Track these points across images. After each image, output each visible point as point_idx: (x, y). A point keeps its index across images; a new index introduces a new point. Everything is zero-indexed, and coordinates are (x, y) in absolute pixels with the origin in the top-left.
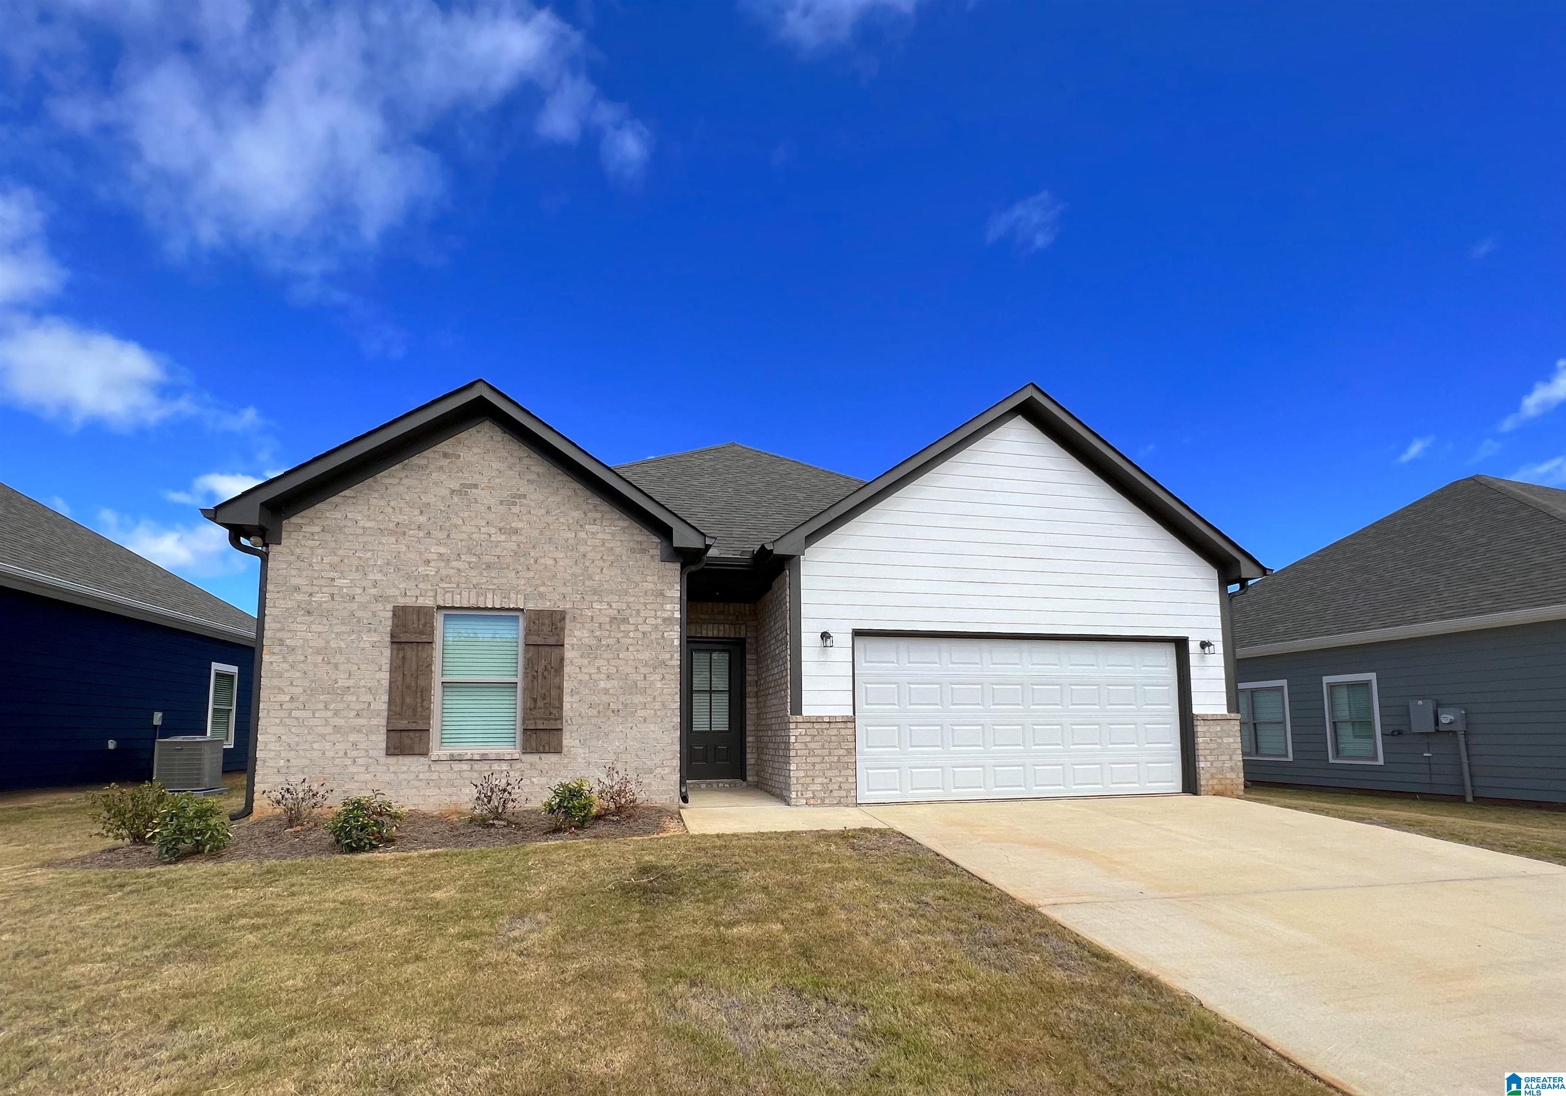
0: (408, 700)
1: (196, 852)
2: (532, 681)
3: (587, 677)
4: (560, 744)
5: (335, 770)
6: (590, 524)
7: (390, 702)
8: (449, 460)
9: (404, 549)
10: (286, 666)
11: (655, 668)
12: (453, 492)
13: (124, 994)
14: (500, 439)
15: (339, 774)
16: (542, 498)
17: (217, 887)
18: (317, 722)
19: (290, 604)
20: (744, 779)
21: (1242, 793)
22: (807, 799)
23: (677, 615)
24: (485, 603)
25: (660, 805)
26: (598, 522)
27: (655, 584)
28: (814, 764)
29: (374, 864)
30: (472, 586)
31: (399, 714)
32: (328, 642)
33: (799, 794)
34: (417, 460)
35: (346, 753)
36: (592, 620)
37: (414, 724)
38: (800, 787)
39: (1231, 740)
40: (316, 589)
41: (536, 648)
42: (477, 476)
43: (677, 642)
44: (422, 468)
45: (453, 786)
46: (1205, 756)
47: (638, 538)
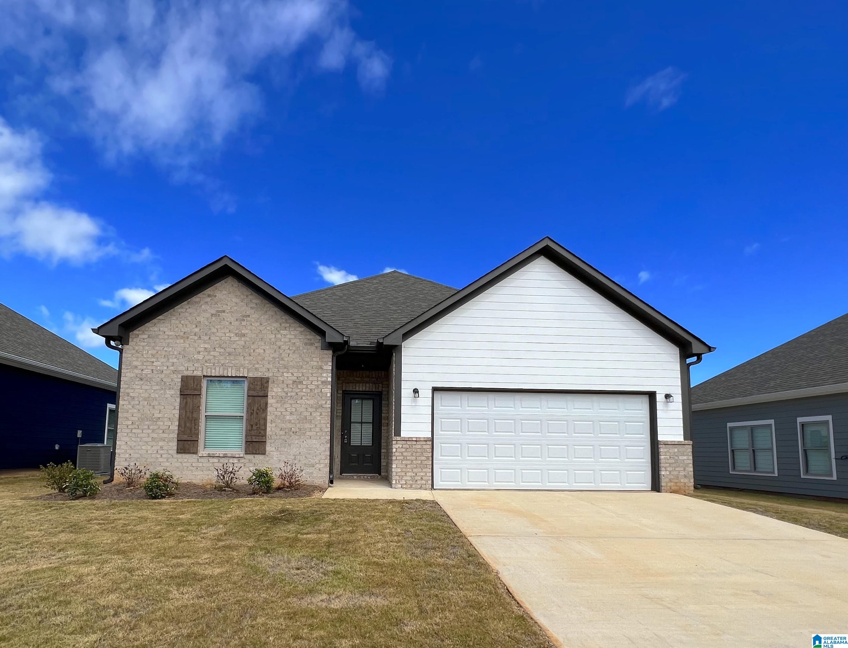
0: (188, 425)
1: (84, 496)
2: (251, 415)
3: (280, 413)
4: (265, 449)
5: (153, 460)
6: (283, 330)
7: (179, 426)
8: (211, 298)
9: (188, 346)
10: (130, 407)
11: (316, 409)
12: (212, 315)
14: (237, 286)
15: (154, 462)
16: (258, 317)
18: (144, 435)
19: (132, 375)
20: (380, 474)
21: (692, 493)
22: (402, 485)
23: (330, 379)
24: (228, 374)
25: (318, 485)
26: (288, 329)
27: (318, 362)
28: (406, 465)
30: (221, 365)
31: (183, 432)
32: (150, 395)
33: (397, 481)
34: (195, 299)
35: (157, 452)
36: (283, 382)
37: (190, 437)
38: (398, 478)
39: (685, 458)
40: (145, 367)
41: (253, 397)
42: (224, 306)
43: (329, 395)
44: (196, 303)
45: (209, 470)
46: (665, 468)
47: (308, 337)
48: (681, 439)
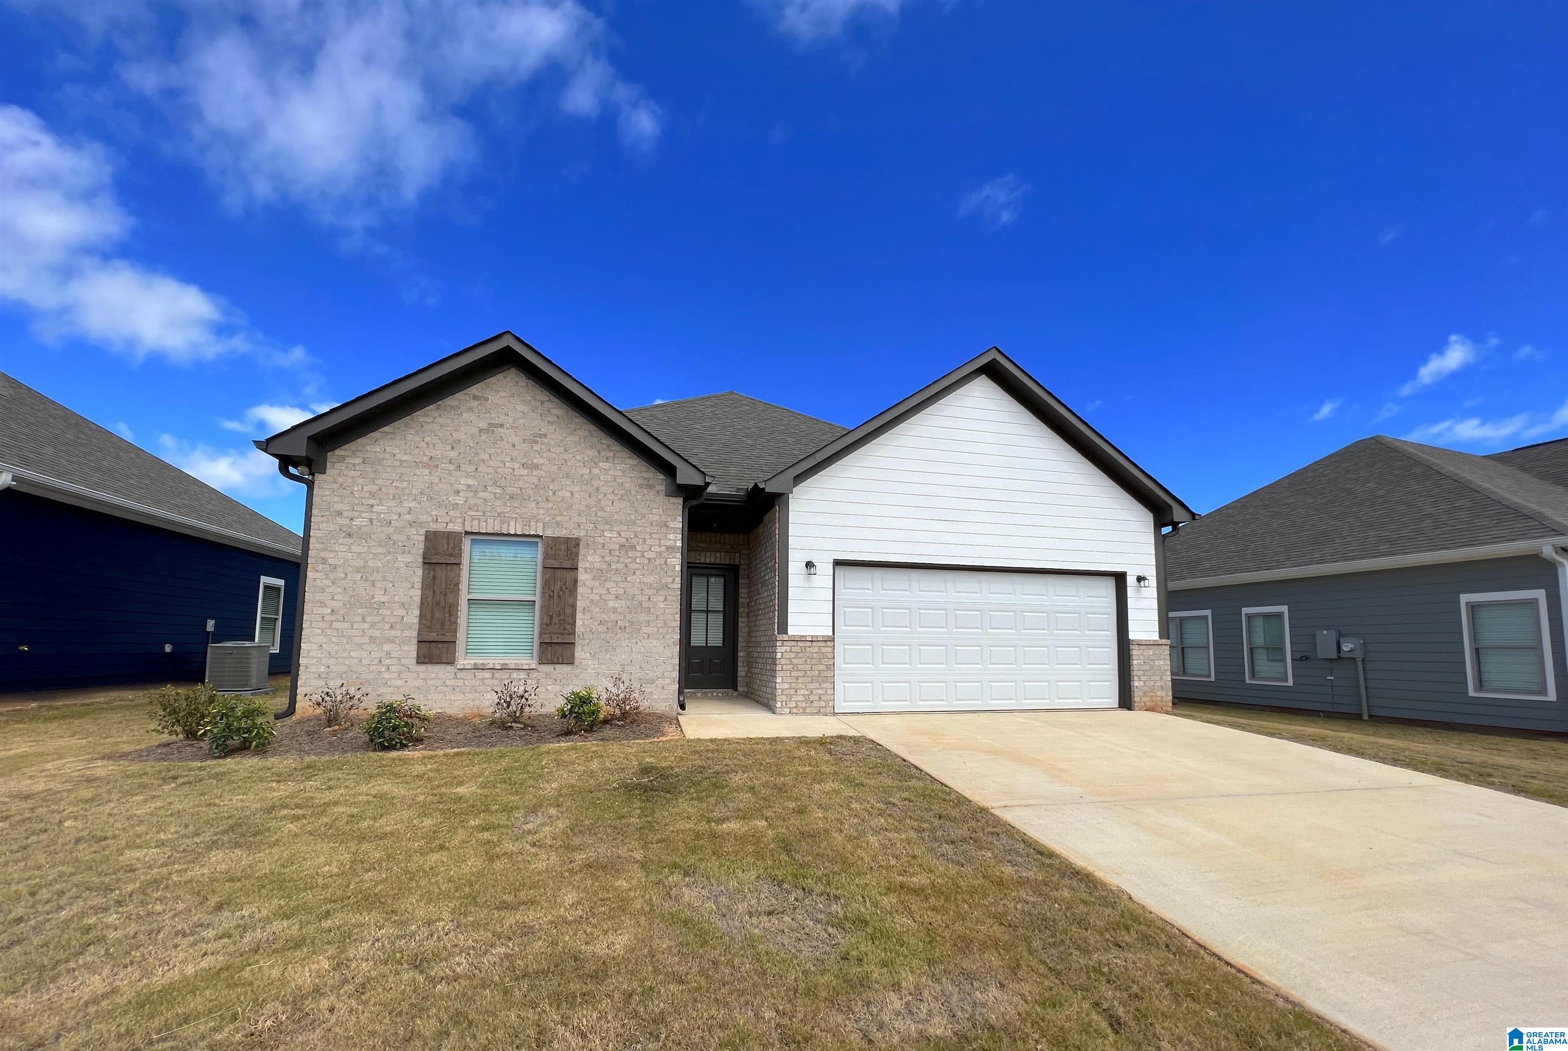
0: (438, 615)
1: (243, 748)
2: (549, 600)
3: (597, 598)
4: (573, 656)
5: (373, 675)
6: (603, 462)
7: (421, 616)
8: (479, 402)
9: (437, 480)
10: (328, 582)
11: (658, 590)
12: (481, 430)
13: (175, 878)
14: (525, 385)
15: (374, 679)
16: (560, 437)
17: (261, 780)
18: (356, 633)
19: (332, 527)
20: (735, 689)
21: (1170, 709)
22: (790, 708)
23: (679, 544)
24: (508, 530)
25: (660, 712)
26: (611, 460)
27: (660, 515)
28: (797, 678)
29: (404, 761)
30: (496, 515)
31: (429, 627)
32: (366, 562)
33: (784, 703)
34: (450, 401)
35: (380, 661)
36: (603, 547)
37: (443, 636)
38: (784, 698)
39: (1162, 662)
40: (356, 514)
41: (553, 570)
42: (502, 417)
43: (678, 568)
44: (454, 408)
45: (476, 691)
46: (1139, 676)
47: (645, 475)
48: (1155, 636)
